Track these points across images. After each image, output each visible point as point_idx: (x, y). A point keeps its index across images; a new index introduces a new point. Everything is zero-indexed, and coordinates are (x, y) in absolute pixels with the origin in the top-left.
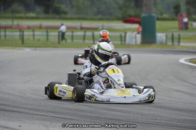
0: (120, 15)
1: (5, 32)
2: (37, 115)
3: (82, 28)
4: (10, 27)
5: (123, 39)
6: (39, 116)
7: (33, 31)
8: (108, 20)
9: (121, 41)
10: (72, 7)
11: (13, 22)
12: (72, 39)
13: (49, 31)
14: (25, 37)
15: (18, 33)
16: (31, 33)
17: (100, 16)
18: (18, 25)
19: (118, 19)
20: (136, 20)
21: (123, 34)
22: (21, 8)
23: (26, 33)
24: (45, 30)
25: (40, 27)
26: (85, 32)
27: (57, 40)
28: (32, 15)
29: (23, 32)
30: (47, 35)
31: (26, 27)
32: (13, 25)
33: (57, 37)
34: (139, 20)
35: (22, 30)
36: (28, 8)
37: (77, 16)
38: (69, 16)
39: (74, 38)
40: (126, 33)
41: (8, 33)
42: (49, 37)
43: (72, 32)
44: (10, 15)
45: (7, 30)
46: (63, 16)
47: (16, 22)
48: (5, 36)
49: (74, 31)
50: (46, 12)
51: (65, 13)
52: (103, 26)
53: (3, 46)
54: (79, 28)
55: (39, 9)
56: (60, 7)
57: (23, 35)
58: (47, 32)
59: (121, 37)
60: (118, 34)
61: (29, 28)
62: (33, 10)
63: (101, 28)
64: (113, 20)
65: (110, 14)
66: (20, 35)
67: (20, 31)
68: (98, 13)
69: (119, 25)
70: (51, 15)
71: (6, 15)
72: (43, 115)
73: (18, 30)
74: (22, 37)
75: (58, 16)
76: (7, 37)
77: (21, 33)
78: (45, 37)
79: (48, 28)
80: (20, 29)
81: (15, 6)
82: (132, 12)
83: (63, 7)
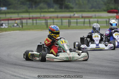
0: (105, 8)
1: (36, 20)
2: (57, 70)
3: (82, 17)
4: (39, 18)
5: (108, 23)
6: (59, 71)
7: (53, 20)
8: (98, 11)
9: (107, 24)
10: (76, 4)
11: (41, 14)
12: (77, 24)
13: (63, 19)
14: (48, 24)
15: (44, 21)
16: (52, 21)
17: (93, 9)
18: (44, 16)
19: (105, 11)
20: (115, 11)
21: (108, 20)
22: (45, 6)
23: (49, 21)
24: (60, 19)
25: (57, 17)
26: (84, 19)
27: (68, 25)
28: (52, 10)
29: (47, 20)
30: (62, 22)
31: (48, 17)
32: (41, 16)
33: (68, 23)
34: (117, 11)
35: (46, 19)
36: (50, 6)
37: (79, 10)
38: (74, 10)
39: (78, 23)
40: (109, 19)
41: (38, 21)
42: (63, 23)
43: (77, 20)
44: (39, 10)
45: (37, 20)
46: (71, 10)
47: (42, 15)
48: (36, 23)
49: (78, 19)
50: (61, 8)
51: (72, 8)
52: (95, 15)
53: (35, 29)
54: (81, 17)
55: (56, 6)
56: (69, 5)
57: (47, 22)
58: (62, 20)
59: (106, 21)
60: (105, 20)
61: (50, 18)
62: (53, 7)
63: (94, 16)
64: (101, 11)
65: (100, 8)
66: (45, 22)
67: (45, 20)
68: (92, 8)
69: (105, 14)
70: (63, 10)
71: (36, 10)
72: (62, 70)
73: (44, 19)
74: (46, 23)
75: (68, 10)
76: (38, 24)
77: (46, 21)
78: (61, 23)
79: (62, 18)
80: (45, 19)
81: (42, 5)
82: (112, 6)
83: (71, 5)
